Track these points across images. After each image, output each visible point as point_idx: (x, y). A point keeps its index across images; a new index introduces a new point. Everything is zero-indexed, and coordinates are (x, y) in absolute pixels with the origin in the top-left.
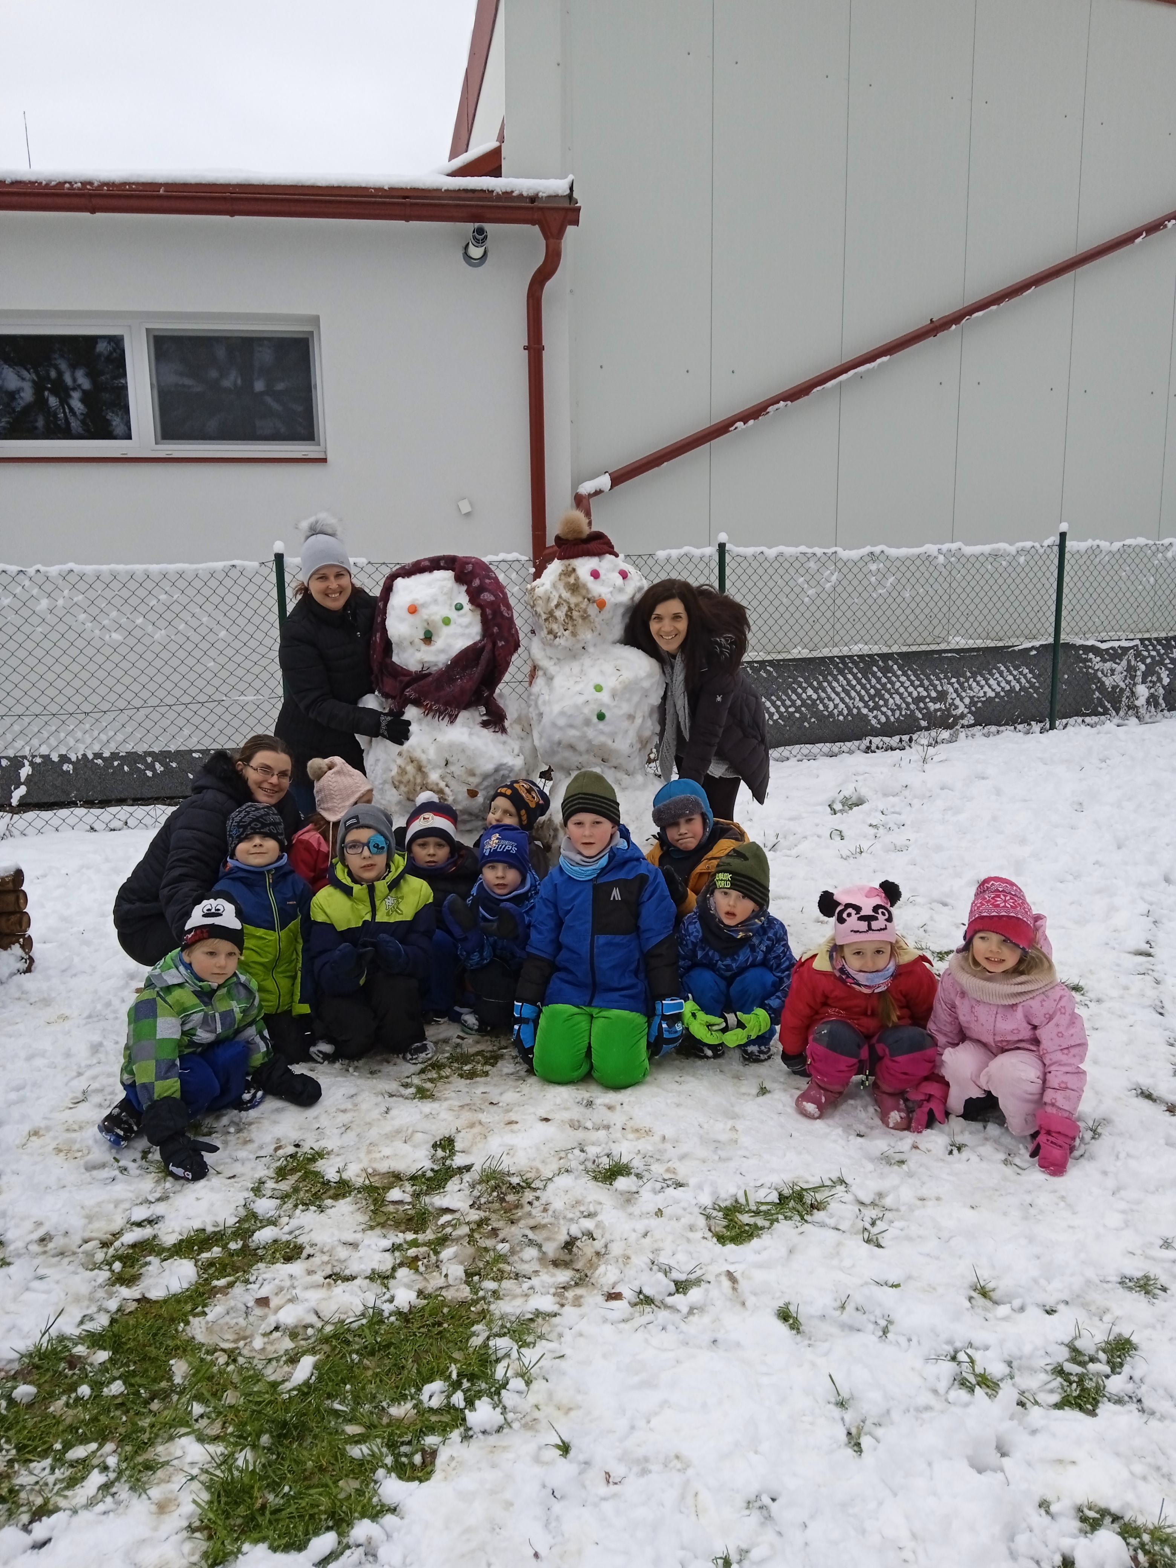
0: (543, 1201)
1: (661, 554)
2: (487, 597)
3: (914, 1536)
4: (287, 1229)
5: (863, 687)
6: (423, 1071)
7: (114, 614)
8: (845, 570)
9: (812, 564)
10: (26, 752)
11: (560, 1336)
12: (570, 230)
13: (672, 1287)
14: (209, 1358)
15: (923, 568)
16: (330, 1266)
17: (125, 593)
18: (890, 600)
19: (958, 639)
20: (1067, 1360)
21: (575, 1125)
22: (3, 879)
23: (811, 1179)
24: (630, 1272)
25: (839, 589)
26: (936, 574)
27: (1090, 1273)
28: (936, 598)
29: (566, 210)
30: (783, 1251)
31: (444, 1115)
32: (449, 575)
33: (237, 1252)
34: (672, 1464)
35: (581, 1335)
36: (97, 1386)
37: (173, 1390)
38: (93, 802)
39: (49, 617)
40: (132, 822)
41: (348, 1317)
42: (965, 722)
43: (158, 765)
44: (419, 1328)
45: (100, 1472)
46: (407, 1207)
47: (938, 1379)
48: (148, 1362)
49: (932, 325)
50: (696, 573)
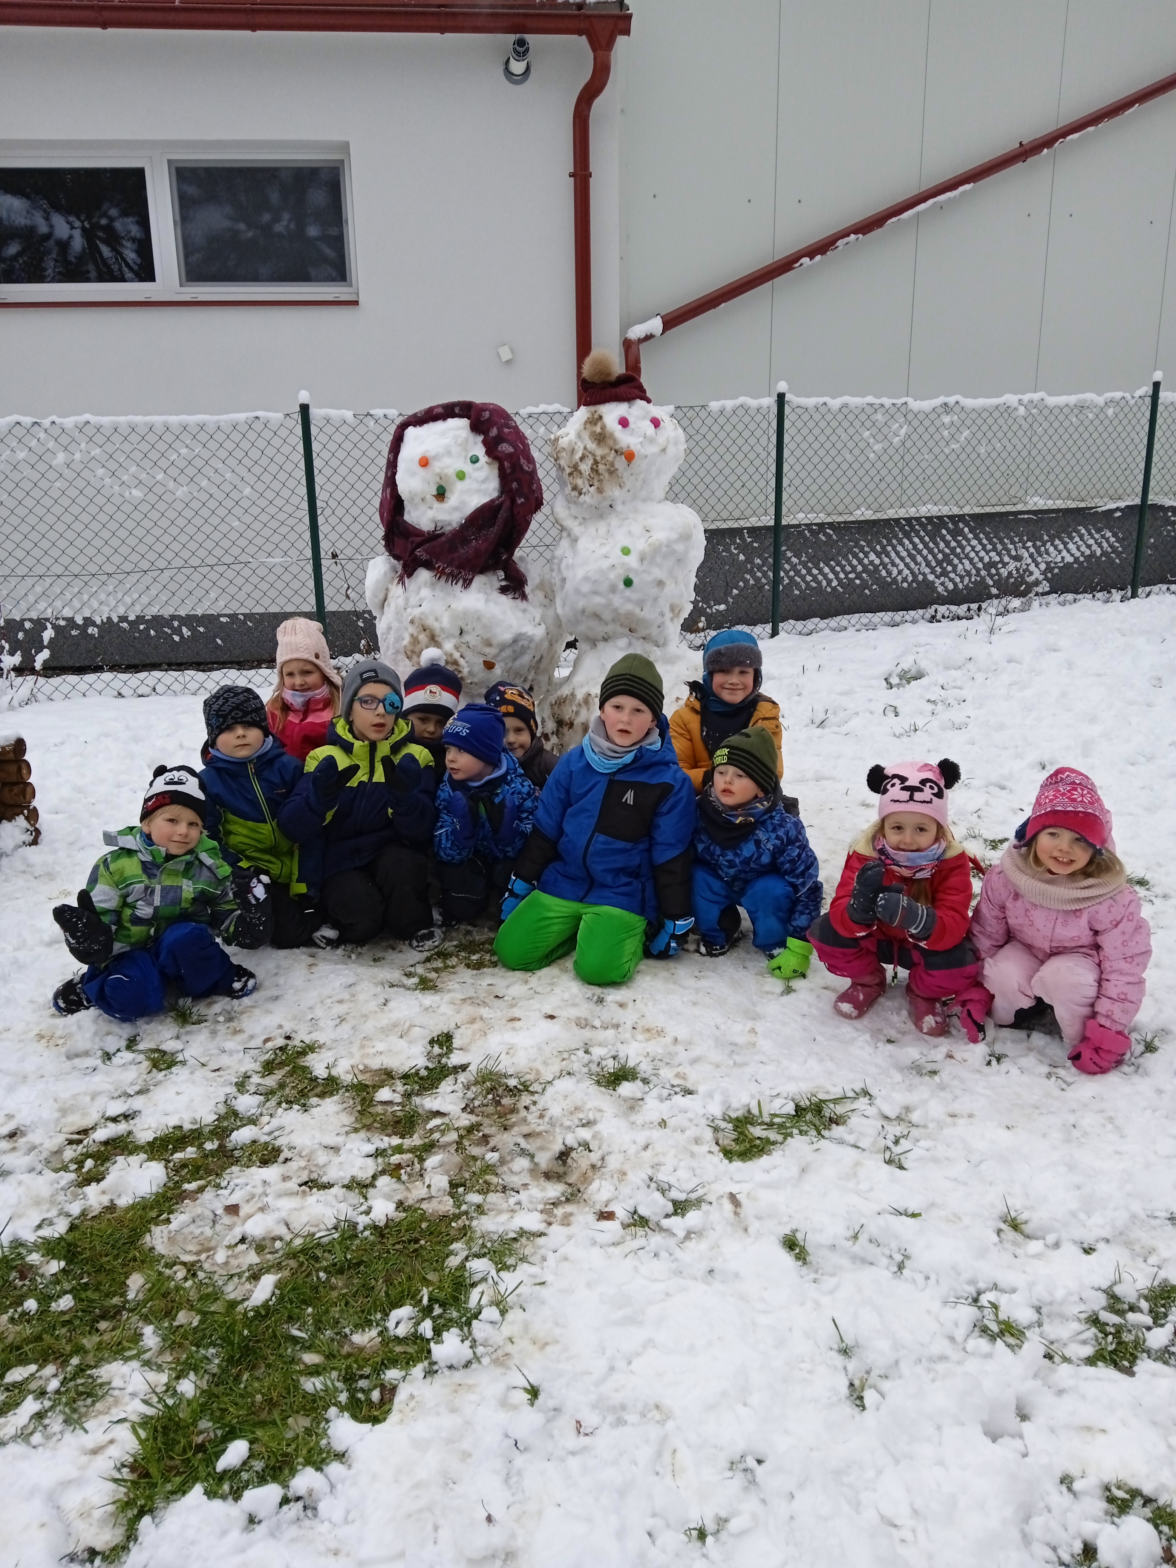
0: (540, 1106)
1: (715, 405)
2: (506, 448)
3: (915, 1512)
4: (267, 1129)
5: (931, 551)
6: (428, 960)
7: (133, 469)
8: (915, 423)
9: (879, 417)
10: (48, 614)
11: (544, 1259)
12: (621, 40)
13: (670, 1208)
14: (168, 1272)
15: (1001, 421)
16: (307, 1172)
17: (144, 447)
18: (963, 456)
19: (1036, 499)
20: (1104, 1308)
21: (582, 1024)
22: (3, 748)
23: (833, 1090)
24: (625, 1190)
25: (909, 444)
26: (1015, 427)
27: (1136, 1207)
28: (1014, 454)
29: (617, 17)
30: (795, 1171)
31: (445, 1009)
32: (464, 423)
33: (212, 1153)
34: (650, 1415)
35: (566, 1259)
36: (45, 1299)
37: (124, 1307)
38: (120, 667)
39: (66, 472)
40: (160, 688)
41: (319, 1231)
42: (1039, 589)
43: (184, 630)
44: (394, 1245)
45: (36, 1398)
46: (396, 1108)
47: (956, 1325)
48: (104, 1274)
49: (1022, 149)
50: (753, 426)
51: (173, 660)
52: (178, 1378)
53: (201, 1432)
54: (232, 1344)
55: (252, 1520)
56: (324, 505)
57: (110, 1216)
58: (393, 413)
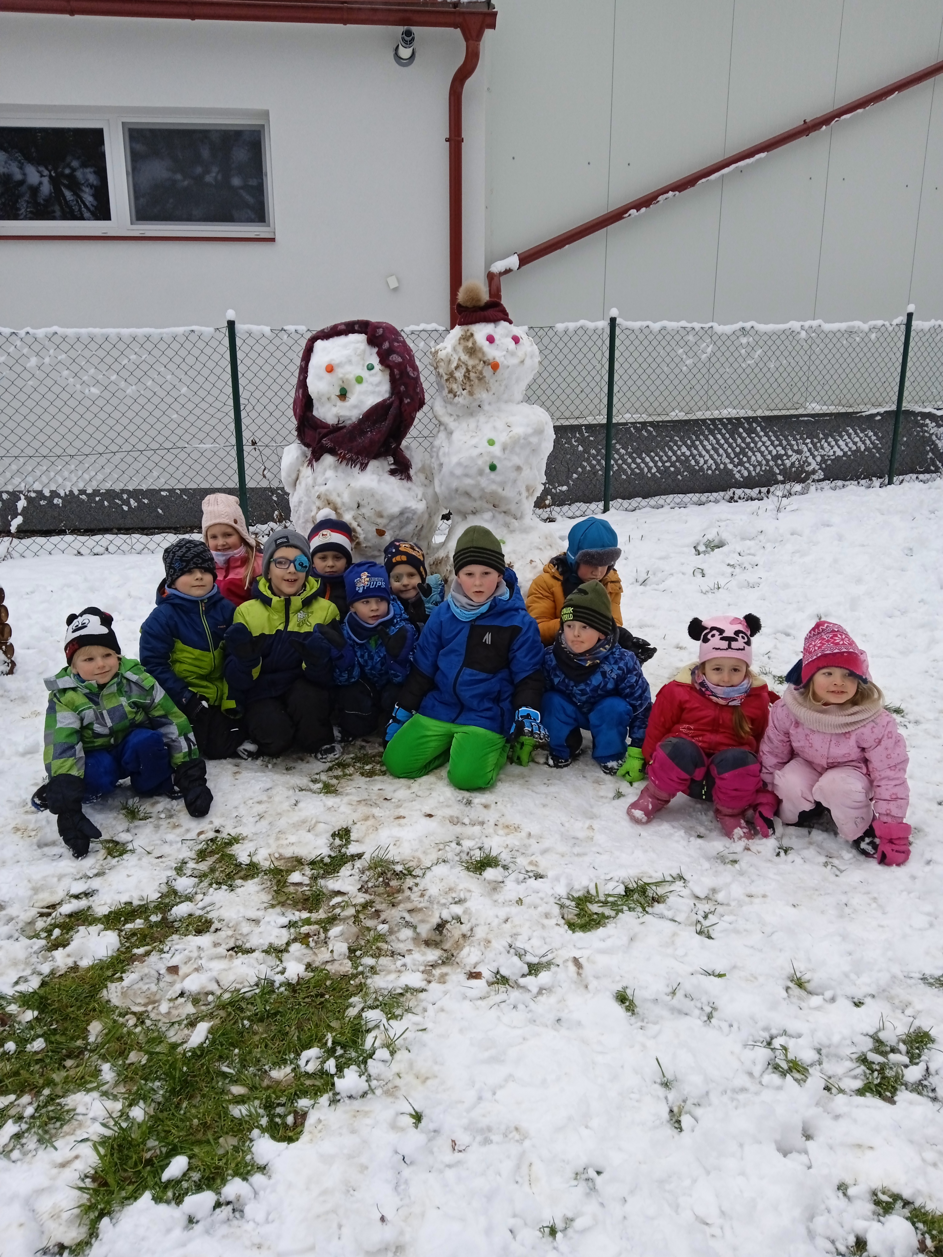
0: (421, 887)
1: (560, 327)
2: (396, 358)
3: (723, 1213)
4: (201, 905)
5: (730, 446)
6: (330, 769)
7: (92, 371)
8: (719, 343)
9: (691, 338)
10: (22, 487)
11: (425, 1010)
12: (488, 33)
13: (526, 969)
14: (121, 1020)
15: (787, 343)
16: (233, 939)
17: (101, 353)
18: (757, 370)
19: (813, 405)
20: (871, 1050)
21: (455, 821)
23: (654, 875)
24: (490, 955)
25: (714, 360)
26: (798, 348)
27: (896, 970)
28: (797, 369)
29: (485, 14)
30: (625, 940)
31: (344, 808)
32: (362, 337)
33: (157, 924)
34: (511, 1136)
35: (442, 1010)
36: (22, 1042)
37: (86, 1049)
38: (79, 530)
39: (38, 373)
40: (112, 548)
41: (244, 987)
42: (816, 477)
43: (132, 501)
44: (304, 998)
45: (15, 1122)
46: (305, 888)
47: (754, 1063)
48: (69, 1022)
49: (805, 126)
50: (590, 344)
51: (122, 526)
52: (130, 1105)
53: (149, 1150)
54: (174, 1078)
55: (191, 1221)
56: (246, 402)
57: (73, 975)
58: (302, 328)
